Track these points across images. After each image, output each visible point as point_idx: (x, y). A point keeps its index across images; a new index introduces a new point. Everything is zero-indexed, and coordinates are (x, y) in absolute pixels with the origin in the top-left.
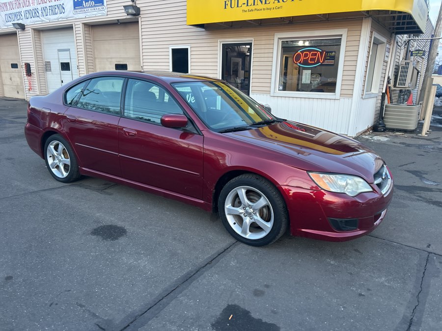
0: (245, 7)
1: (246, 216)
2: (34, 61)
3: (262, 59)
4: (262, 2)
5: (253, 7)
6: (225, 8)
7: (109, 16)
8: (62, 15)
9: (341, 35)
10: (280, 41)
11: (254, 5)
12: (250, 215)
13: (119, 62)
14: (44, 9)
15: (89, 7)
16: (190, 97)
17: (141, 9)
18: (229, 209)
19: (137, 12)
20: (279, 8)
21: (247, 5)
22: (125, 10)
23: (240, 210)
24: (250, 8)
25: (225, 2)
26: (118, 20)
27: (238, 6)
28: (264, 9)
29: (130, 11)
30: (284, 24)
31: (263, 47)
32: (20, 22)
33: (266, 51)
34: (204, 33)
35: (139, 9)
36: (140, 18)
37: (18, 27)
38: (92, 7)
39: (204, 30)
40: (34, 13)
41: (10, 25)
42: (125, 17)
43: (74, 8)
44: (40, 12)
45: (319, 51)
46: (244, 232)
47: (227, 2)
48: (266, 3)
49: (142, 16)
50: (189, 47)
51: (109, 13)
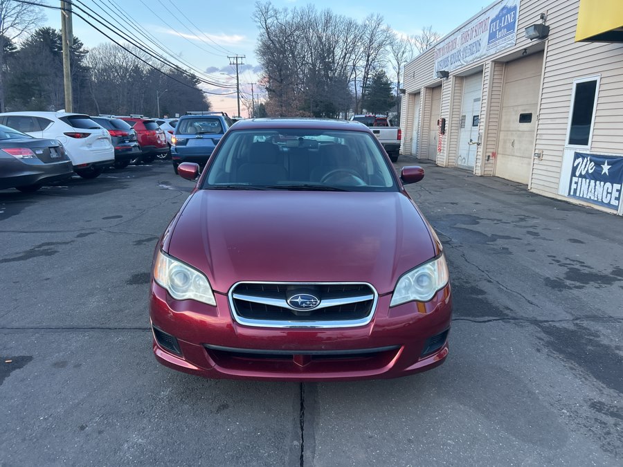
2: (448, 116)
7: (517, 46)
8: (477, 54)
13: (525, 110)
14: (465, 49)
15: (501, 38)
16: (589, 162)
17: (551, 27)
19: (542, 32)
22: (527, 32)
26: (525, 49)
32: (446, 69)
35: (548, 27)
36: (547, 42)
37: (442, 75)
38: (503, 36)
40: (456, 57)
42: (531, 44)
43: (489, 42)
44: (462, 54)
49: (550, 38)
50: (598, 79)
51: (518, 41)
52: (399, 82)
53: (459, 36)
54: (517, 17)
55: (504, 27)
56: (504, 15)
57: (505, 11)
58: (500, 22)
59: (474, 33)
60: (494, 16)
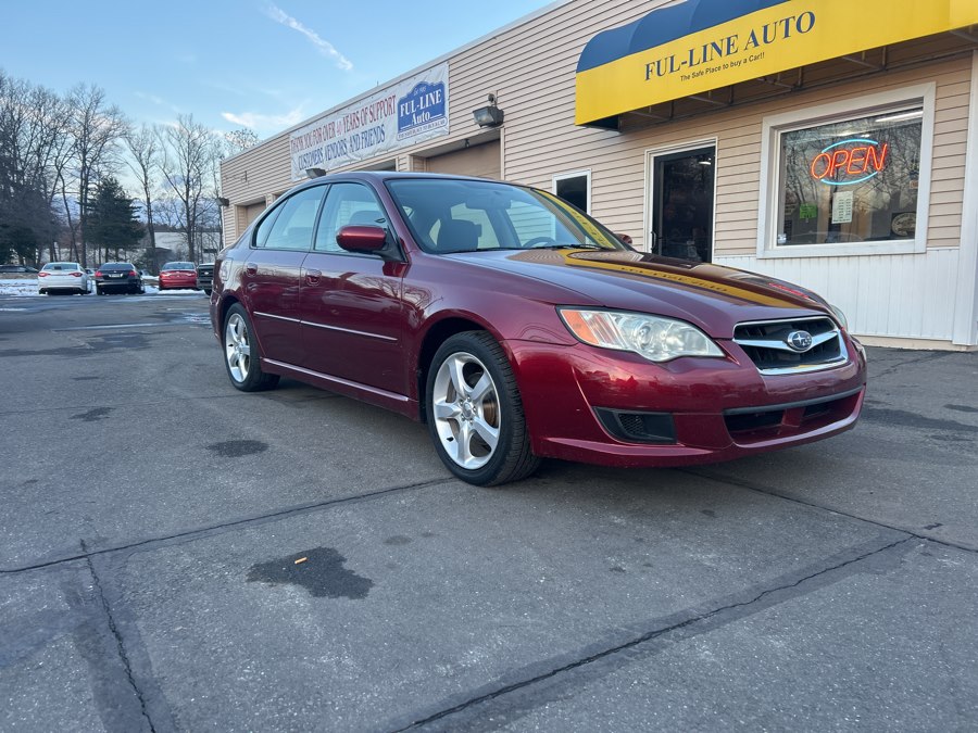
0: (686, 70)
1: (464, 420)
3: (737, 179)
4: (720, 52)
5: (703, 67)
6: (648, 78)
7: (452, 135)
8: (380, 146)
9: (921, 100)
10: (778, 135)
11: (705, 60)
12: (468, 415)
14: (354, 139)
15: (422, 124)
17: (506, 112)
18: (439, 407)
19: (496, 119)
20: (756, 58)
21: (691, 65)
22: (476, 116)
23: (456, 408)
24: (696, 69)
25: (648, 66)
26: (467, 140)
27: (672, 71)
28: (725, 67)
29: (485, 118)
30: (784, 94)
31: (738, 151)
32: (320, 166)
33: (746, 159)
34: (617, 141)
35: (502, 112)
36: (502, 130)
37: (313, 174)
38: (426, 122)
39: (617, 133)
40: (340, 148)
41: (303, 175)
42: (476, 133)
43: (399, 129)
44: (348, 145)
45: (871, 144)
46: (462, 456)
47: (651, 66)
48: (728, 53)
49: (506, 125)
50: (588, 174)
51: (453, 129)
52: (148, 199)
53: (338, 119)
54: (447, 97)
55: (426, 110)
56: (424, 95)
57: (423, 89)
58: (417, 103)
59: (369, 116)
60: (404, 95)
